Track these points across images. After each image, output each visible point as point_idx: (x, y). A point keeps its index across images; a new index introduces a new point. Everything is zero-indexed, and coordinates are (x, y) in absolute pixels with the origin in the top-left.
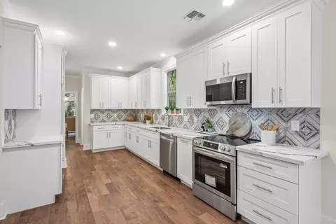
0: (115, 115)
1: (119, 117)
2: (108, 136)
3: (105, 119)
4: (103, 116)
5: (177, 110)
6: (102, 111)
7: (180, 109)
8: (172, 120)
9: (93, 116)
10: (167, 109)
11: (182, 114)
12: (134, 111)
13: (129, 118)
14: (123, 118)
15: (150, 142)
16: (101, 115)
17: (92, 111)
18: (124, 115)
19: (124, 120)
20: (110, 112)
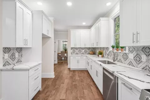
0: (83, 51)
1: (86, 52)
2: (78, 62)
3: (78, 53)
4: (77, 51)
5: (122, 48)
6: (76, 48)
7: (125, 47)
8: (117, 56)
9: (72, 51)
10: (113, 47)
11: (127, 52)
12: (94, 48)
13: (91, 53)
14: (87, 53)
15: (97, 72)
16: (76, 50)
17: (72, 48)
18: (88, 50)
19: (88, 54)
20: (80, 49)
